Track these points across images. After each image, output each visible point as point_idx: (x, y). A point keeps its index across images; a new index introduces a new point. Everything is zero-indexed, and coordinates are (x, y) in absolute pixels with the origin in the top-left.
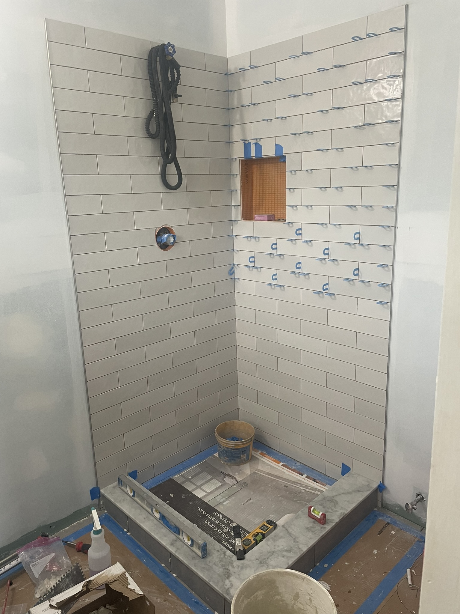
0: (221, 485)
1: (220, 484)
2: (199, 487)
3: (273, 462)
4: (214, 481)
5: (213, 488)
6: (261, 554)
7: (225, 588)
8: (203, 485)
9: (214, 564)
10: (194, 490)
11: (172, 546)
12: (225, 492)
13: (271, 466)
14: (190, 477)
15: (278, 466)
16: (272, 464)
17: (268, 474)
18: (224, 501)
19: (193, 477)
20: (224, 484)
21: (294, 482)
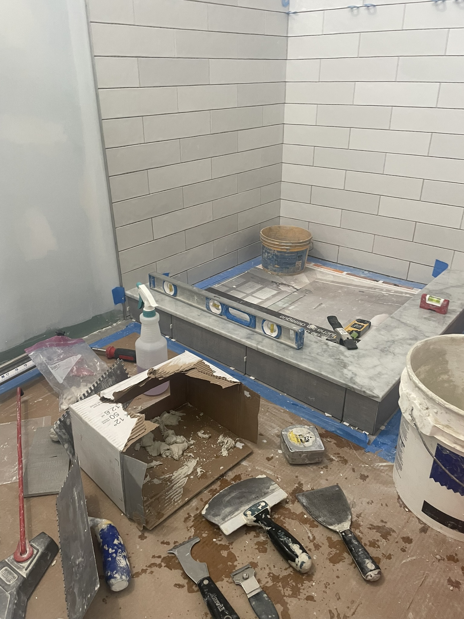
0: (278, 293)
1: (276, 292)
2: (251, 294)
3: (333, 271)
4: (266, 289)
5: (268, 295)
6: (378, 344)
7: (347, 378)
8: (254, 293)
9: (318, 354)
10: (245, 297)
11: (249, 340)
12: (286, 298)
13: (333, 275)
14: (234, 287)
15: (343, 275)
16: (333, 274)
17: (333, 282)
18: (288, 307)
19: (238, 286)
20: (280, 292)
21: (371, 288)
